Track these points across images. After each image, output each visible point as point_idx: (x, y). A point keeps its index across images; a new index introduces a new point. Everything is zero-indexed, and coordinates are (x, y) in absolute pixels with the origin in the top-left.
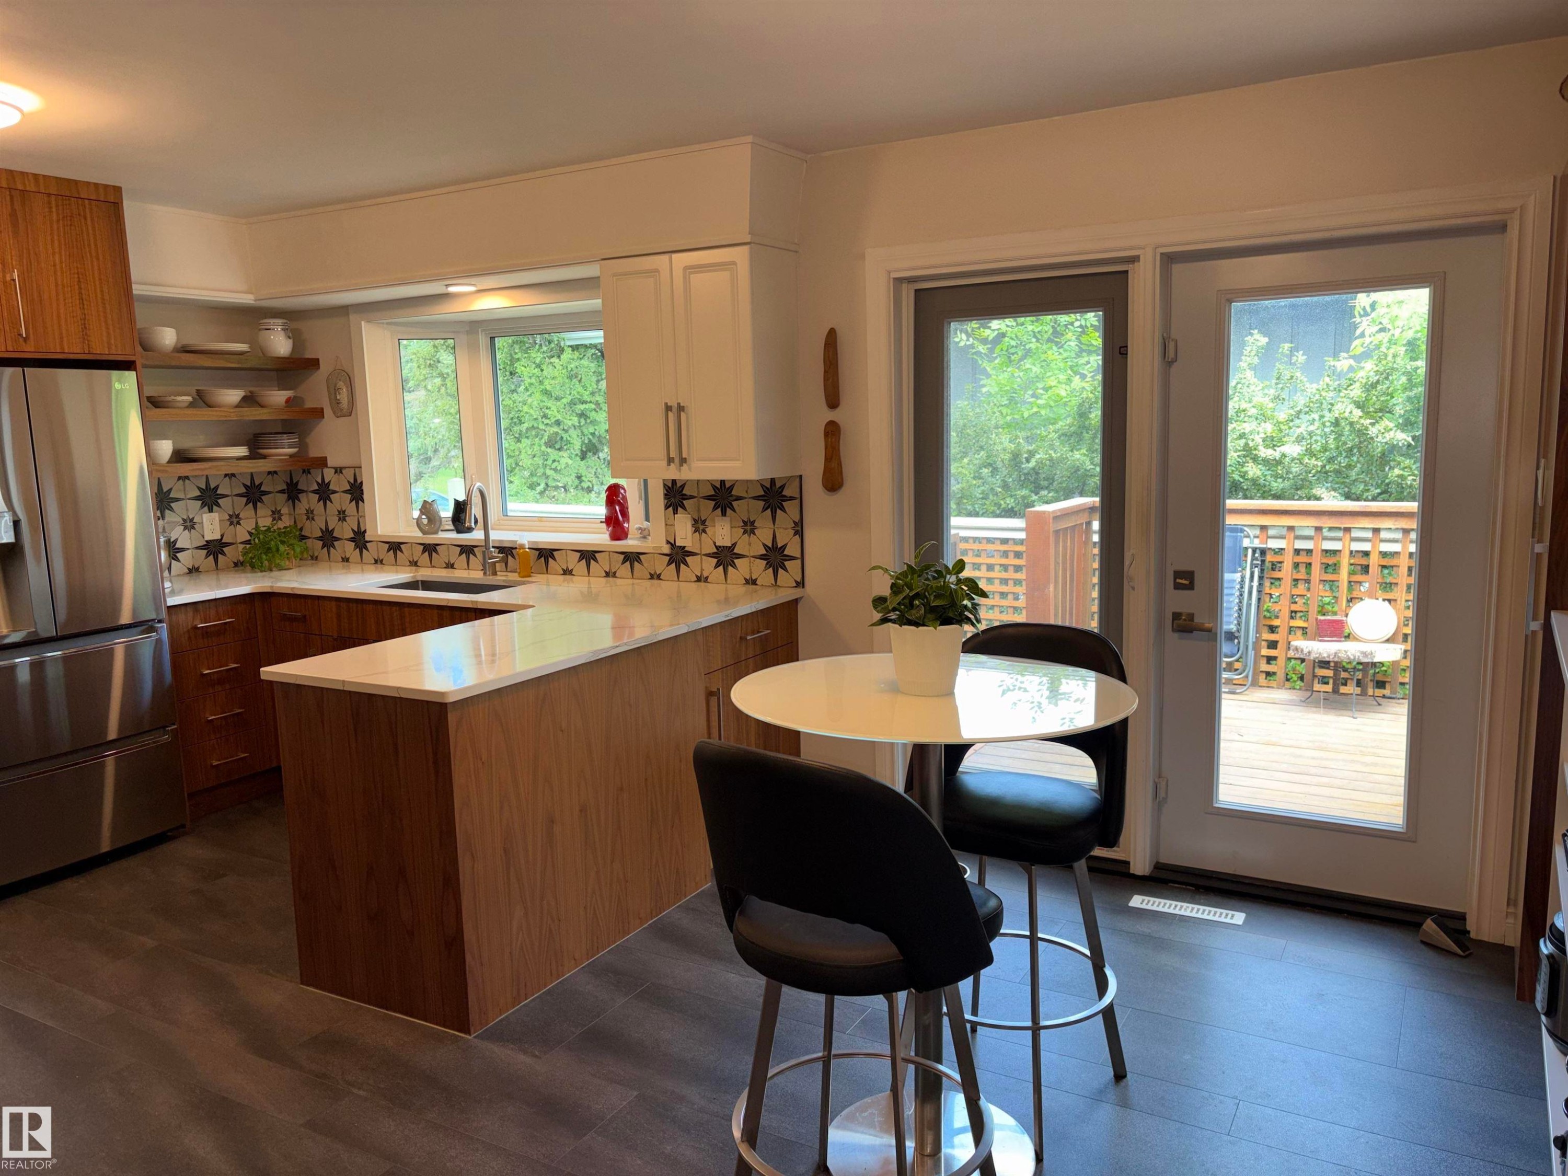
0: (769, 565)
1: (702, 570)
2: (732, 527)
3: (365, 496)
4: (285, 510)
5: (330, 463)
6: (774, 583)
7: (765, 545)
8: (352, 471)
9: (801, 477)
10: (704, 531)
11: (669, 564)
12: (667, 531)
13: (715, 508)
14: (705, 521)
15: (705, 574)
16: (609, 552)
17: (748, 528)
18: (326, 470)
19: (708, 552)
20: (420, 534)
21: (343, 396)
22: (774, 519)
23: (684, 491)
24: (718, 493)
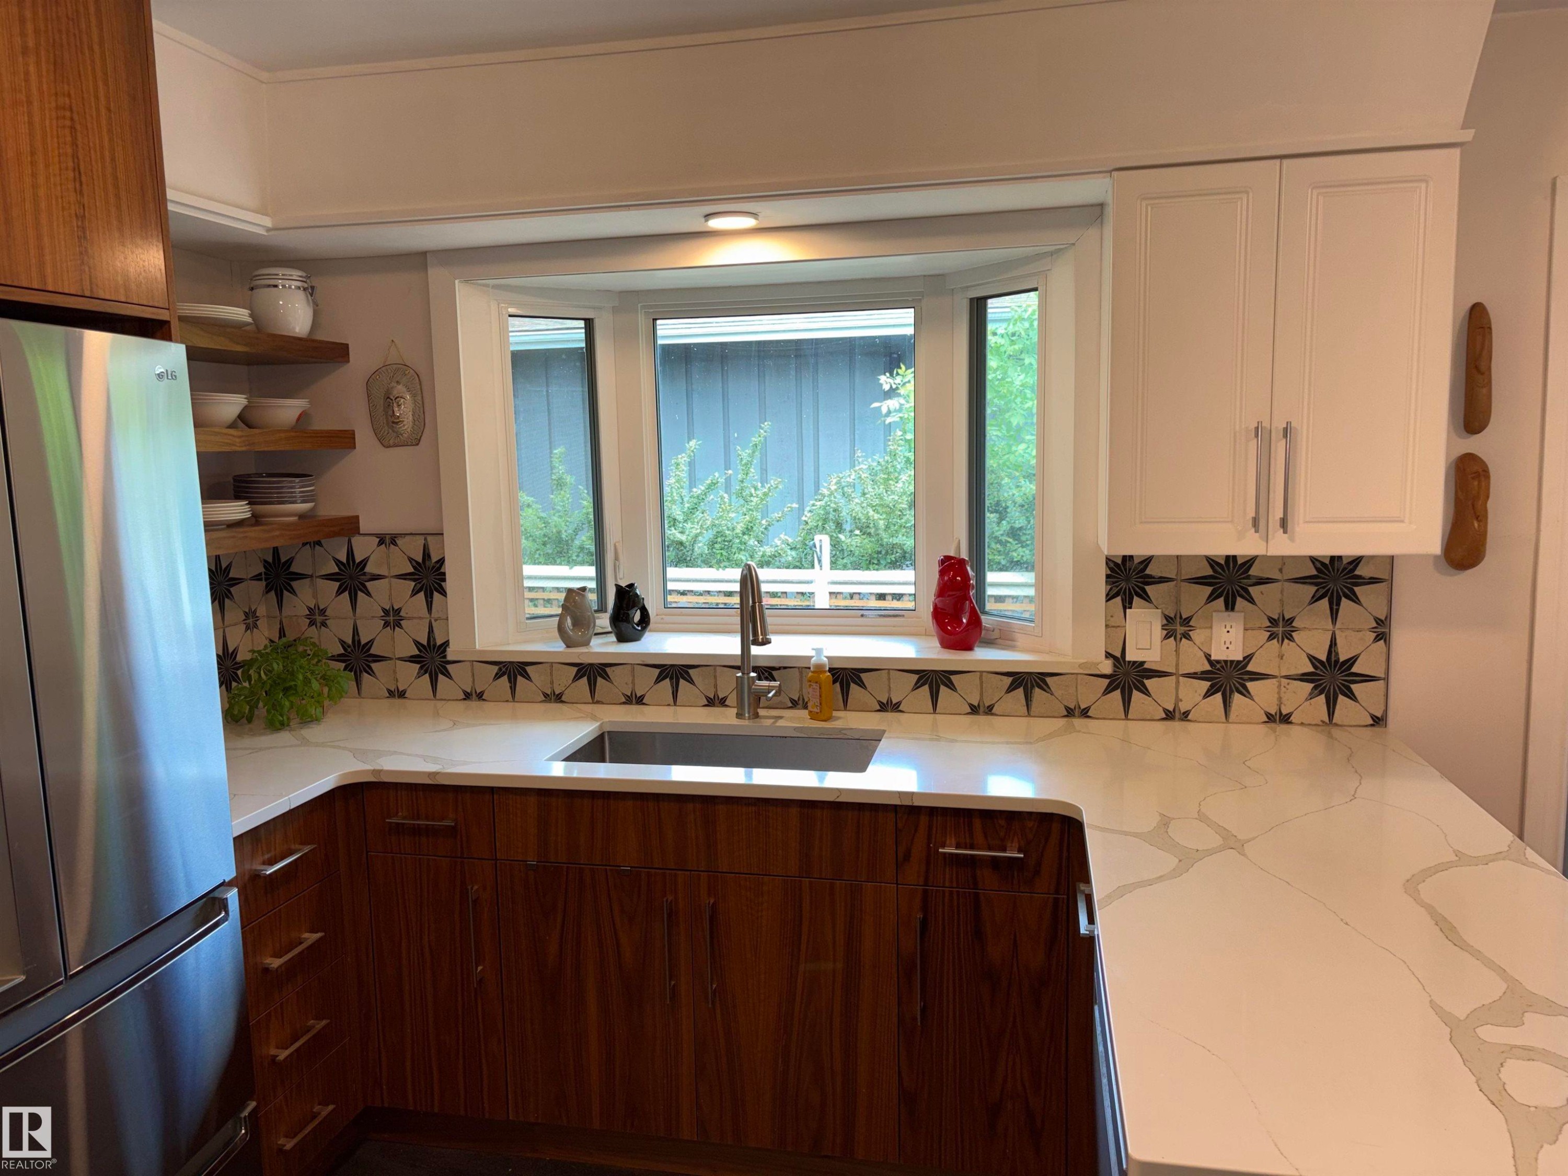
0: (1319, 689)
1: (1178, 700)
2: (1246, 629)
3: (449, 585)
4: (261, 611)
5: (363, 528)
6: (1326, 719)
7: (1312, 659)
8: (420, 541)
10: (1186, 636)
11: (1108, 690)
12: (1107, 636)
13: (1212, 598)
14: (1189, 619)
15: (1183, 707)
16: (982, 672)
17: (1280, 630)
18: (356, 541)
19: (1192, 671)
21: (405, 410)
22: (1334, 614)
23: (1148, 572)
24: (1220, 574)
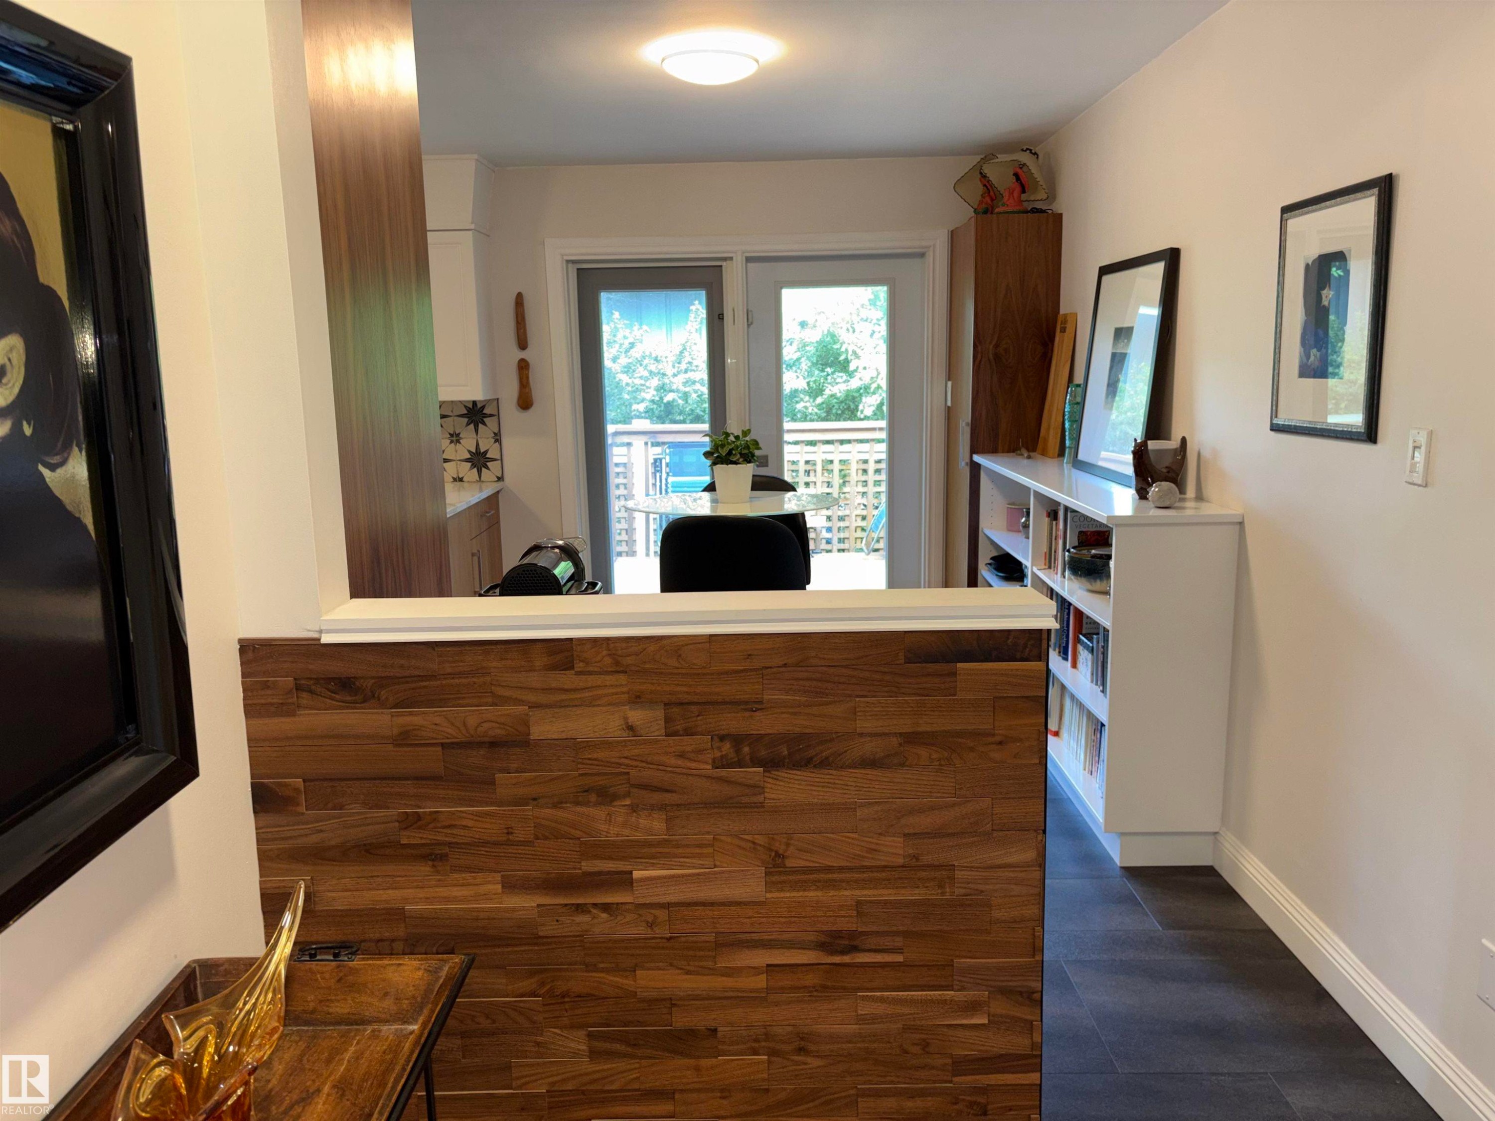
0: (474, 466)
6: (478, 479)
7: (470, 452)
9: (498, 399)
17: (454, 439)
22: (477, 431)
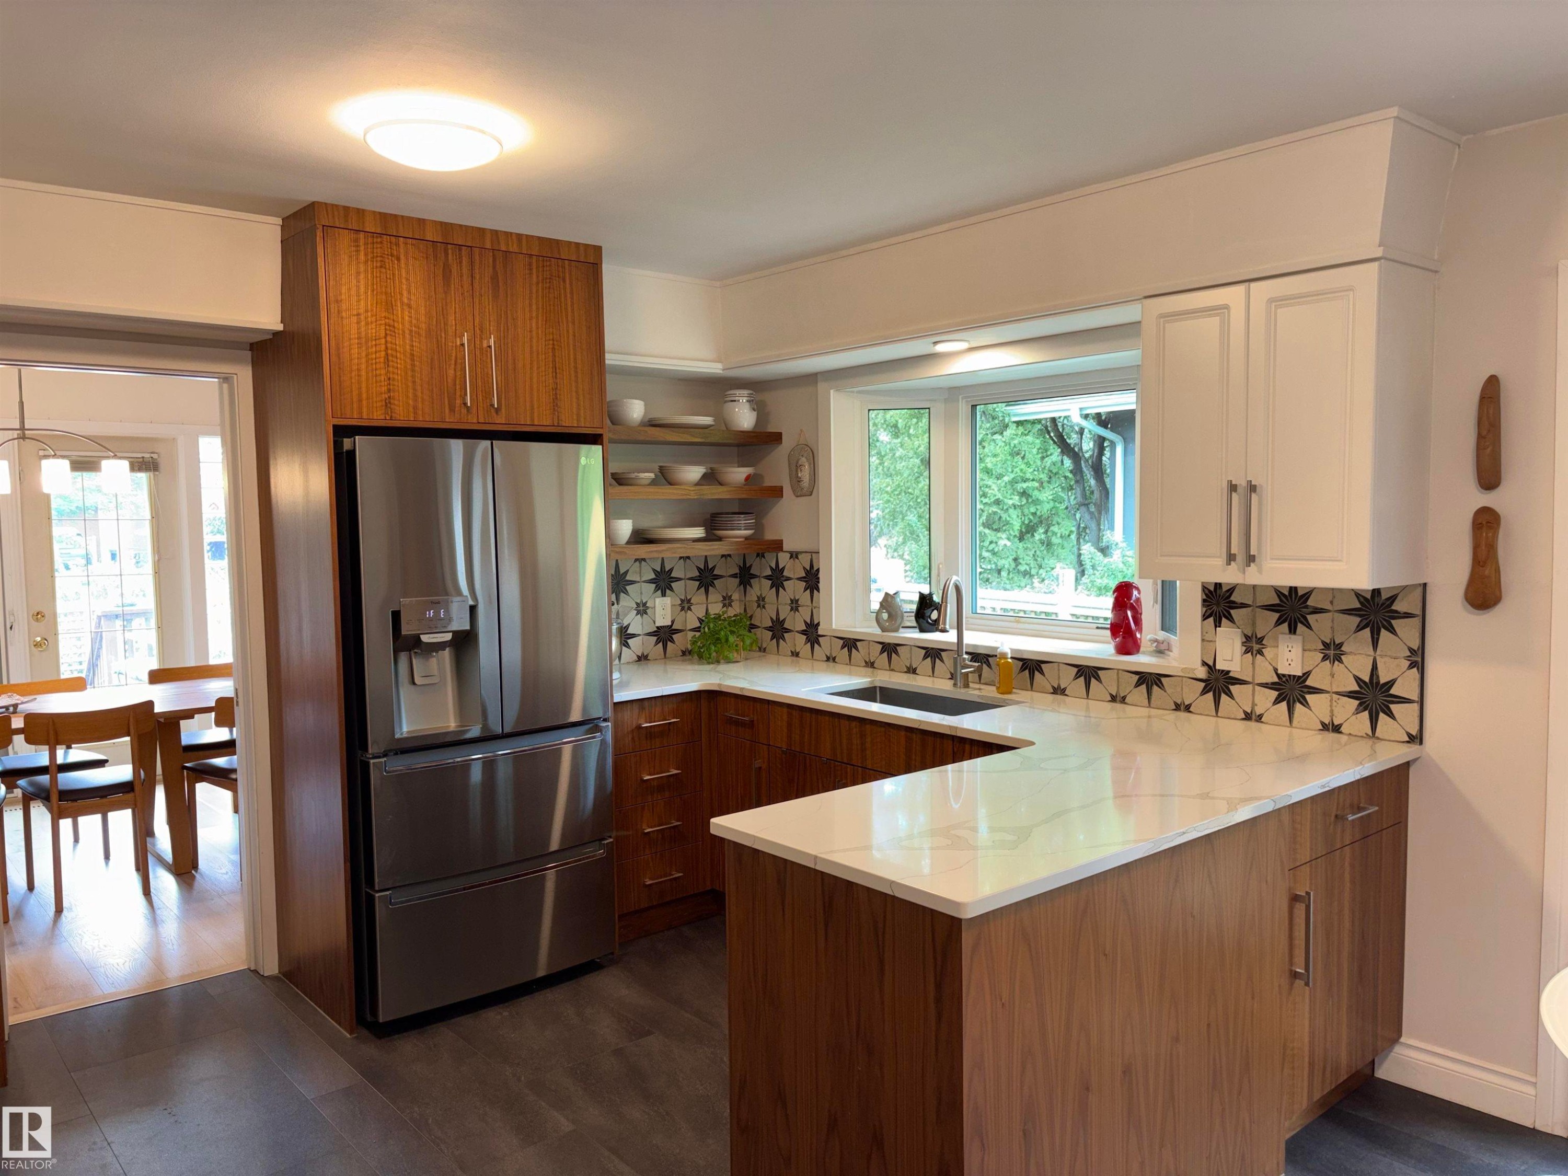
0: (1362, 707)
1: (1254, 705)
2: (1304, 650)
3: (821, 585)
4: (735, 596)
5: (785, 547)
6: (1370, 733)
7: (1358, 680)
8: (808, 557)
9: (1425, 585)
10: (1260, 652)
11: (1204, 692)
12: (1203, 649)
13: (1279, 622)
14: (1262, 638)
15: (1258, 711)
16: (1118, 670)
17: (1331, 652)
18: (781, 555)
19: (1264, 681)
20: (877, 631)
21: (805, 474)
22: (1375, 643)
23: (1232, 598)
24: (1285, 603)
